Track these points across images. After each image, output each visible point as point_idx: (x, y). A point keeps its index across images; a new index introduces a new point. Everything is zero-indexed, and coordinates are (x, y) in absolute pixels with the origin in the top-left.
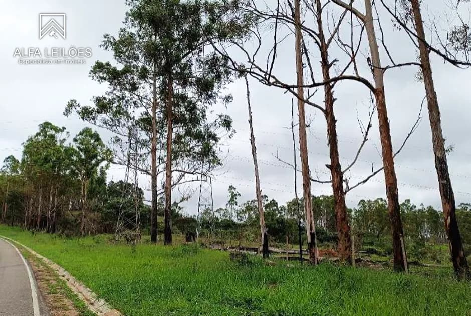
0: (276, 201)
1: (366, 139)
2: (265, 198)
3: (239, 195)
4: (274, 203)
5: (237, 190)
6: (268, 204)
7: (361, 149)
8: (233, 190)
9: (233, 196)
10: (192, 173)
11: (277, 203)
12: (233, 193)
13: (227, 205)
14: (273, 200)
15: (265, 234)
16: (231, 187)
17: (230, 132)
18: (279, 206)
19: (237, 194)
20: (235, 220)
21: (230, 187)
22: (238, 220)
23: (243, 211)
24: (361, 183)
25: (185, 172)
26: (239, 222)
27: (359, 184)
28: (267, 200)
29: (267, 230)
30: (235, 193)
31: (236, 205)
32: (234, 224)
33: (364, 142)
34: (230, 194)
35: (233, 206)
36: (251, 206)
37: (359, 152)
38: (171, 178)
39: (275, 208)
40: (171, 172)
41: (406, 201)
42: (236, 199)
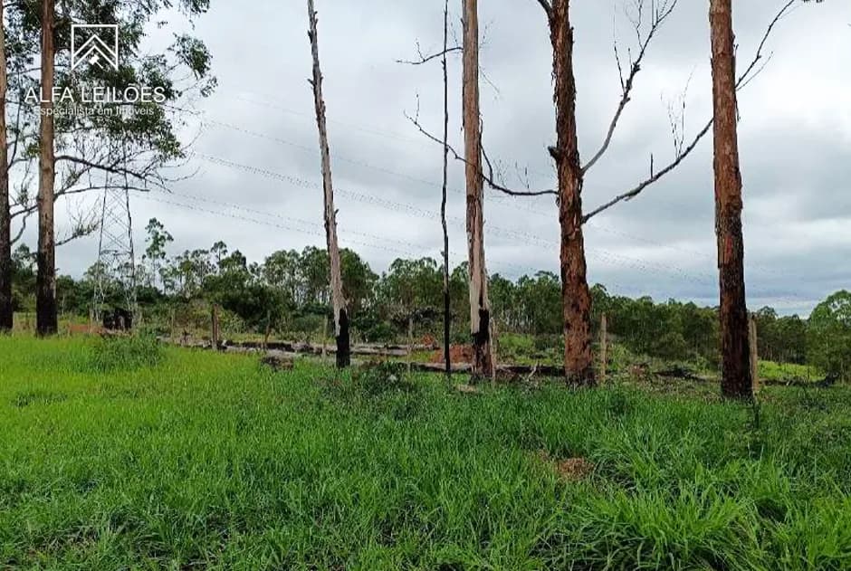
0: (243, 255)
1: (626, 99)
2: (221, 247)
3: (170, 238)
4: (239, 258)
5: (164, 229)
6: (228, 260)
7: (616, 119)
8: (157, 229)
9: (158, 241)
10: (109, 169)
11: (244, 259)
12: (158, 233)
13: (144, 257)
14: (238, 252)
15: (342, 312)
16: (153, 221)
17: (204, 83)
18: (247, 265)
19: (166, 236)
20: (160, 286)
21: (151, 221)
22: (167, 287)
23: (174, 269)
24: (622, 197)
25: (88, 164)
26: (169, 292)
27: (618, 199)
28: (225, 251)
29: (347, 302)
30: (160, 234)
31: (163, 257)
32: (158, 294)
33: (622, 104)
34: (151, 236)
35: (156, 261)
36: (193, 260)
37: (614, 125)
38: (54, 174)
39: (241, 266)
40: (54, 160)
41: (463, 264)
42: (163, 245)
